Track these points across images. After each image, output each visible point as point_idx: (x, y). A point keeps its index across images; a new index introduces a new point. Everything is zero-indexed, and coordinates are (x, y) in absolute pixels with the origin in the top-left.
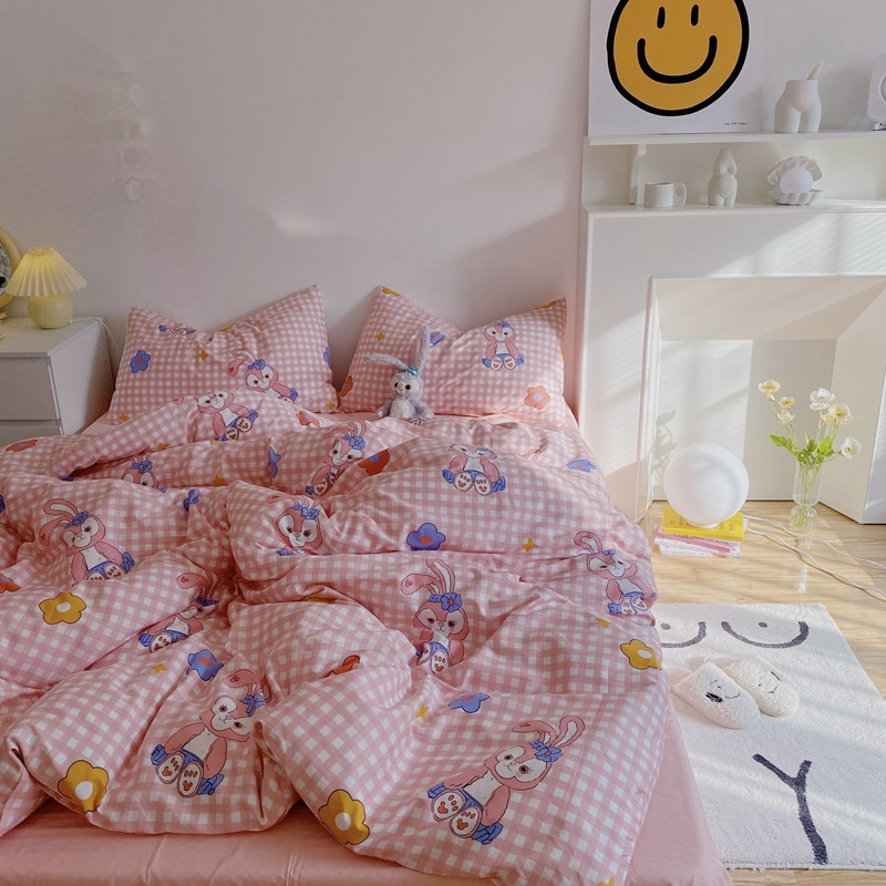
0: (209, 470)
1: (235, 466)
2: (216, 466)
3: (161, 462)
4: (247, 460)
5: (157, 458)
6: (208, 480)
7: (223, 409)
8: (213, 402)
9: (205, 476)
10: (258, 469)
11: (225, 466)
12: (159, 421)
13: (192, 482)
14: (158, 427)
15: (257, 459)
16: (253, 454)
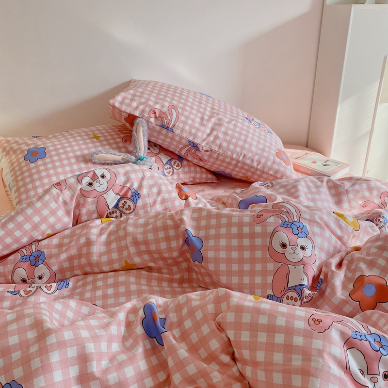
0: (115, 256)
1: (143, 248)
2: (120, 250)
3: (55, 251)
4: (157, 241)
5: (48, 247)
6: (116, 266)
7: (106, 192)
8: (96, 185)
9: (111, 262)
10: (170, 250)
11: (132, 250)
12: (45, 212)
13: (96, 270)
14: (44, 219)
15: (168, 239)
16: (161, 234)
